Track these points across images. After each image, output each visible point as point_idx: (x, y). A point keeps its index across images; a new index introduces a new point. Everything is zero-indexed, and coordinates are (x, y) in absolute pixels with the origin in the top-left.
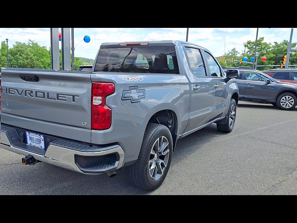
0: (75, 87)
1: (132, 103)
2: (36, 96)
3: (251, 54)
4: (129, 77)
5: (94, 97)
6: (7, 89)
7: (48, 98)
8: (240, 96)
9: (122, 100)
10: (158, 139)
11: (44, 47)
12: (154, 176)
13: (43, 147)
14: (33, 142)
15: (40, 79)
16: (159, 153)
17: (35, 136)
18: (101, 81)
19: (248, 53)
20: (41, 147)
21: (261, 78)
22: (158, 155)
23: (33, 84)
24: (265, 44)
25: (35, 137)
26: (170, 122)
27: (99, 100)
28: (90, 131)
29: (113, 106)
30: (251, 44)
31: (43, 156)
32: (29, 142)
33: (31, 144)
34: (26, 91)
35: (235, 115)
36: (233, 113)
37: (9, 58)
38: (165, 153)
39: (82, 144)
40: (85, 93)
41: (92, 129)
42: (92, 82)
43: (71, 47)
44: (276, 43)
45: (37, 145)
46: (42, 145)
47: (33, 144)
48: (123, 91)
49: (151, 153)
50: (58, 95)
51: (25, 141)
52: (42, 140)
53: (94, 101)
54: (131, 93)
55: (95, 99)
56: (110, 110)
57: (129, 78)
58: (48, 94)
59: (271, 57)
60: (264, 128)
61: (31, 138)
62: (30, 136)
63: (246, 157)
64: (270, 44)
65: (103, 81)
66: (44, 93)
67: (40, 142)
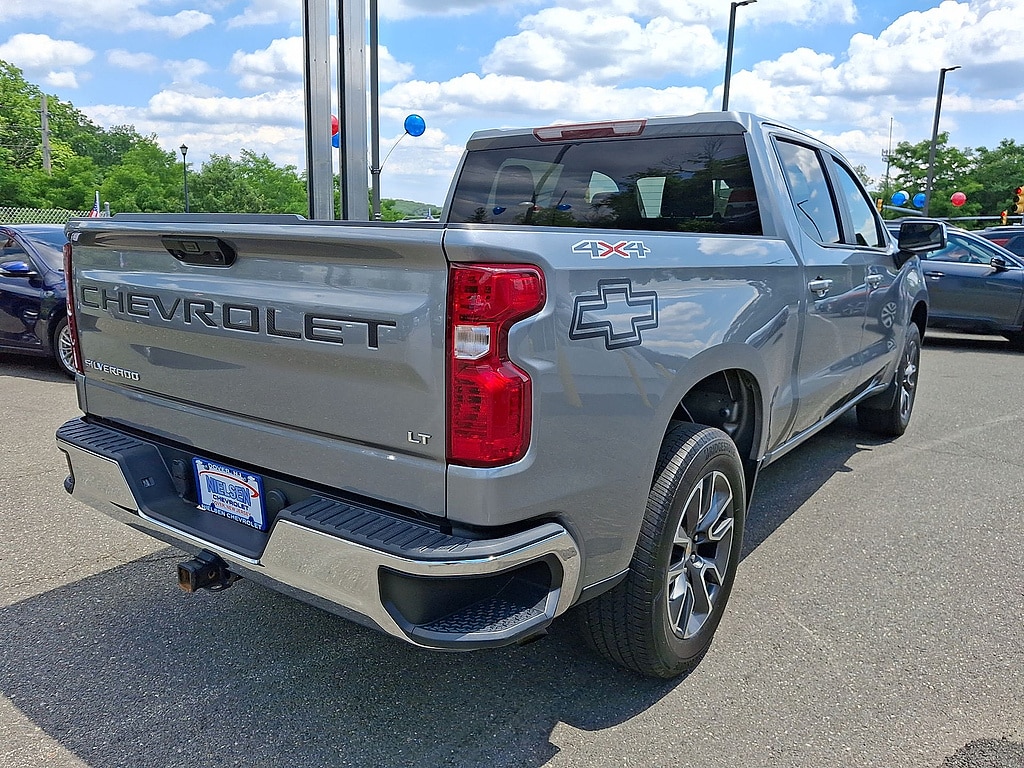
0: (379, 286)
1: (609, 347)
2: (227, 323)
3: (908, 184)
4: (597, 242)
5: (459, 329)
6: (121, 294)
7: (272, 330)
8: (930, 312)
9: (573, 337)
10: (700, 485)
11: (289, 168)
12: (682, 624)
13: (259, 519)
14: (222, 500)
15: (239, 254)
16: (697, 533)
17: (230, 479)
18: (487, 257)
19: (902, 180)
20: (251, 519)
21: (971, 252)
22: (694, 541)
23: (215, 273)
24: (953, 152)
25: (228, 482)
26: (732, 412)
27: (480, 338)
28: (441, 467)
29: (537, 365)
30: (909, 154)
31: (256, 562)
32: (207, 497)
33: (213, 505)
34: (188, 303)
35: (915, 376)
36: (910, 370)
37: (189, 204)
38: (719, 534)
39: (412, 521)
40: (418, 312)
41: (450, 461)
42: (448, 262)
43: (370, 163)
44: (982, 150)
45: (236, 512)
46: (255, 511)
47: (223, 507)
48: (579, 299)
49: (677, 540)
50: (309, 318)
51: (194, 494)
52: (252, 493)
53: (457, 344)
54: (604, 306)
55: (464, 337)
56: (525, 379)
57: (599, 246)
58: (271, 313)
59: (972, 191)
60: (1008, 418)
61: (213, 485)
62: (210, 475)
63: (984, 531)
64: (968, 152)
65: (494, 260)
66: (255, 311)
67: (246, 499)
